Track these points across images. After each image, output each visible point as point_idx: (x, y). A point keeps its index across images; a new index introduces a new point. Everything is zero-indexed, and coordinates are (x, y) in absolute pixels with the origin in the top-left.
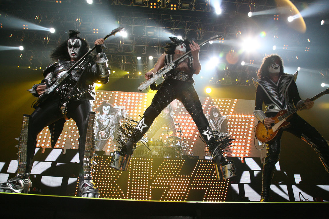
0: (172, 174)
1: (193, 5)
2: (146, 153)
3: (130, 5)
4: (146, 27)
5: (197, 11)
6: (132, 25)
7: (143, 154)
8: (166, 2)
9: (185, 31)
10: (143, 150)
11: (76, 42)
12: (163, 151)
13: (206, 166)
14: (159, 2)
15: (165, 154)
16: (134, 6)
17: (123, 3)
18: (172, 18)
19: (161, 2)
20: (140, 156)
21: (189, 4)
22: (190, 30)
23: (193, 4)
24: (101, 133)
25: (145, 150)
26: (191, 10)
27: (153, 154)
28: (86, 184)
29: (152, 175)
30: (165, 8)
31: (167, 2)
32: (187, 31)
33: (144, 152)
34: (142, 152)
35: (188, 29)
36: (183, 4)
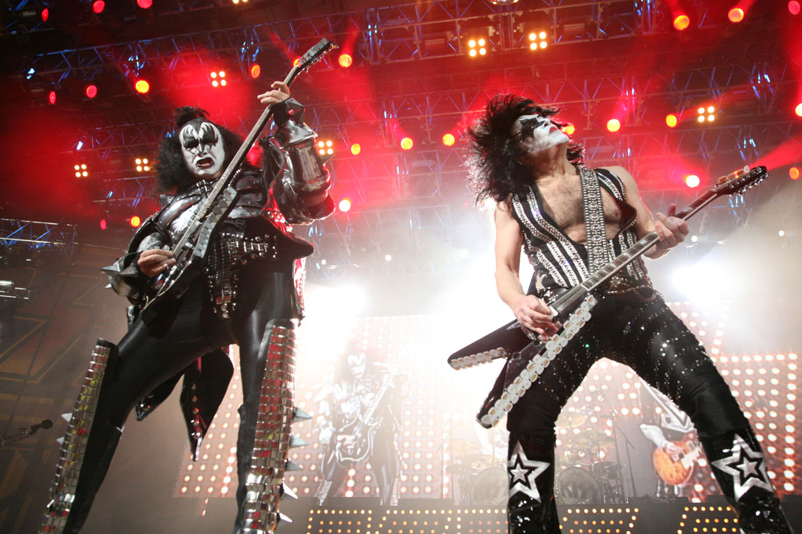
1: (596, 25)
3: (412, 59)
4: (466, 114)
5: (612, 38)
6: (424, 114)
8: (515, 31)
9: (585, 105)
11: (206, 130)
14: (495, 33)
16: (423, 59)
17: (391, 58)
18: (537, 74)
19: (498, 33)
21: (584, 24)
22: (598, 101)
23: (596, 19)
24: (344, 440)
26: (593, 40)
30: (514, 49)
31: (518, 31)
32: (591, 107)
34: (492, 490)
35: (591, 98)
36: (565, 26)
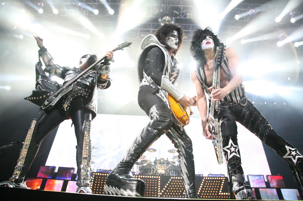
0: (179, 191)
2: (153, 172)
7: (150, 172)
10: (150, 168)
12: (170, 169)
13: (212, 183)
15: (172, 172)
20: (147, 174)
25: (152, 168)
27: (160, 173)
28: (83, 191)
29: (160, 192)
33: (151, 170)
34: (149, 171)
